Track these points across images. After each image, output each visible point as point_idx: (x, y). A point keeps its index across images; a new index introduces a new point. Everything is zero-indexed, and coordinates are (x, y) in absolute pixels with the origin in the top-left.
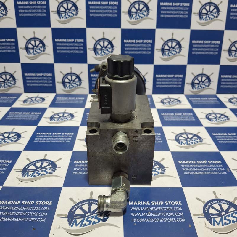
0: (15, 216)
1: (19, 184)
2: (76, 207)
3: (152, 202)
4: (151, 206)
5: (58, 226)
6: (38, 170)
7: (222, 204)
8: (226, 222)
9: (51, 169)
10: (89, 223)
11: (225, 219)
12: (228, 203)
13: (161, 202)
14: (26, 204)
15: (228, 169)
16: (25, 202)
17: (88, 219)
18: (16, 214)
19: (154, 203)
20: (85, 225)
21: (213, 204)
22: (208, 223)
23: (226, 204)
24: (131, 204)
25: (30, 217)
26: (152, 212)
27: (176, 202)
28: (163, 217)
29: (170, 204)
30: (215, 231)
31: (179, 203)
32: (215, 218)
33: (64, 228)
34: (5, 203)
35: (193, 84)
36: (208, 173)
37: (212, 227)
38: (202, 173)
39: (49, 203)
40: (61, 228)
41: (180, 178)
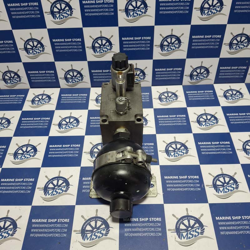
0: (45, 233)
1: (43, 202)
2: (86, 224)
3: (140, 219)
4: (139, 222)
5: (75, 240)
6: (55, 188)
7: (190, 220)
8: (190, 237)
9: (66, 187)
10: (95, 237)
11: (189, 234)
12: (195, 219)
13: (146, 218)
14: (51, 221)
15: (203, 185)
16: (50, 220)
17: (95, 233)
18: (46, 230)
19: (141, 219)
20: (93, 239)
21: (184, 220)
22: (177, 237)
23: (193, 220)
24: (125, 220)
25: (55, 233)
26: (139, 227)
27: (157, 218)
28: (146, 232)
29: (153, 220)
30: (181, 244)
31: (159, 220)
32: (183, 233)
33: (79, 242)
34: (36, 221)
35: (191, 76)
36: (186, 189)
37: (179, 240)
38: (181, 189)
39: (67, 221)
40: (77, 241)
41: (163, 195)
